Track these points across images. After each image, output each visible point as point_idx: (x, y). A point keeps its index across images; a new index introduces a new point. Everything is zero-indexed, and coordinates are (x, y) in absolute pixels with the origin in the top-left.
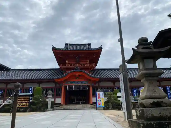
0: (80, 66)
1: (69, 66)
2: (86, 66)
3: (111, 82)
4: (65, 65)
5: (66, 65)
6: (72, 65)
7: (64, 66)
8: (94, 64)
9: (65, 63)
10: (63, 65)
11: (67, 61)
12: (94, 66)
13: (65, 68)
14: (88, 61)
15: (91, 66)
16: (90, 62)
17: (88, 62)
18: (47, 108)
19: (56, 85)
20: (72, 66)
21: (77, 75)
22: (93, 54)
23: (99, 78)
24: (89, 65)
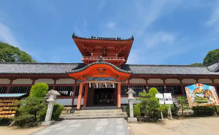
1: (94, 59)
3: (142, 79)
4: (88, 58)
5: (90, 58)
6: (97, 58)
8: (123, 57)
9: (90, 55)
10: (86, 58)
11: (92, 54)
12: (123, 59)
15: (120, 60)
17: (116, 56)
19: (76, 82)
21: (101, 68)
22: (123, 46)
23: (130, 73)
24: (118, 59)
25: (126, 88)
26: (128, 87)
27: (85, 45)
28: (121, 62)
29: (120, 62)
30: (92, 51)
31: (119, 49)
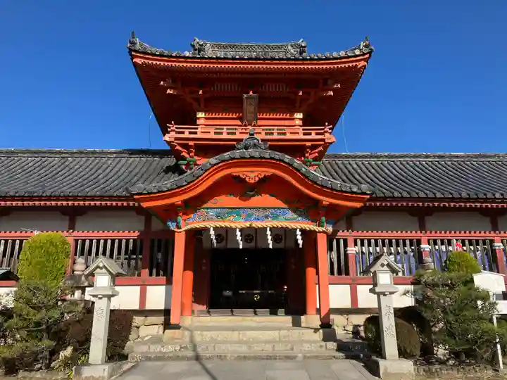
0: (264, 135)
1: (212, 136)
2: (289, 136)
4: (190, 133)
5: (196, 133)
6: (225, 130)
7: (186, 135)
8: (327, 128)
9: (192, 121)
10: (183, 133)
12: (327, 136)
13: (191, 143)
14: (300, 116)
15: (313, 136)
16: (306, 122)
17: (297, 122)
19: (148, 225)
20: (225, 136)
21: (252, 175)
22: (325, 82)
23: (366, 194)
24: (304, 134)
26: (346, 246)
29: (314, 147)
31: (309, 94)
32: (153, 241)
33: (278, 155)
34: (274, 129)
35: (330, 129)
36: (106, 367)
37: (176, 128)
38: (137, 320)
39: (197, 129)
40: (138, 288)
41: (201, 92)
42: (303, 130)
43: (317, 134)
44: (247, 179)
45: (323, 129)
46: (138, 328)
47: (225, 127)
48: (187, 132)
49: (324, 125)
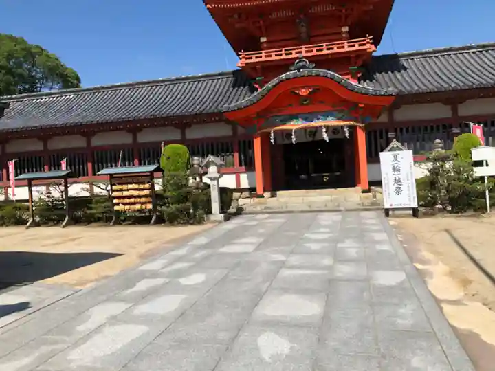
0: (315, 53)
1: (274, 58)
2: (336, 50)
3: (440, 105)
4: (257, 57)
5: (261, 57)
6: (283, 52)
7: (254, 60)
8: (369, 38)
9: (257, 47)
10: (251, 58)
11: (263, 40)
12: (368, 46)
13: (258, 66)
14: (345, 29)
15: (357, 48)
16: (352, 34)
17: (344, 35)
18: (209, 212)
19: (235, 131)
20: (284, 57)
21: (304, 90)
23: (392, 95)
24: (349, 47)
25: (381, 138)
27: (239, 17)
28: (364, 55)
29: (357, 57)
30: (264, 30)
31: (352, 9)
32: (239, 142)
33: (322, 71)
34: (322, 46)
35: (371, 39)
36: (222, 215)
37: (246, 55)
38: (236, 195)
39: (261, 53)
40: (234, 176)
41: (261, 22)
42: (348, 43)
43: (360, 45)
44: (300, 93)
45: (365, 40)
46: (237, 200)
47: (283, 49)
48: (254, 56)
49: (365, 37)
